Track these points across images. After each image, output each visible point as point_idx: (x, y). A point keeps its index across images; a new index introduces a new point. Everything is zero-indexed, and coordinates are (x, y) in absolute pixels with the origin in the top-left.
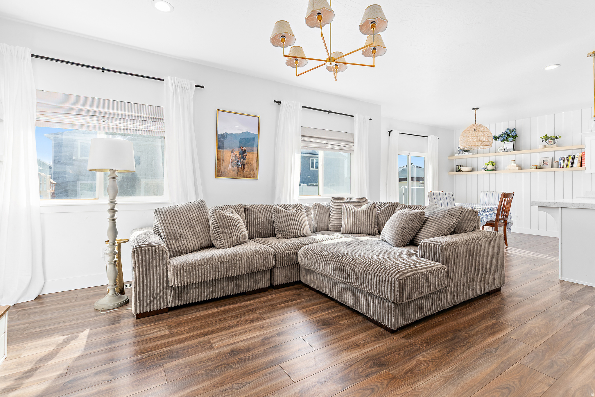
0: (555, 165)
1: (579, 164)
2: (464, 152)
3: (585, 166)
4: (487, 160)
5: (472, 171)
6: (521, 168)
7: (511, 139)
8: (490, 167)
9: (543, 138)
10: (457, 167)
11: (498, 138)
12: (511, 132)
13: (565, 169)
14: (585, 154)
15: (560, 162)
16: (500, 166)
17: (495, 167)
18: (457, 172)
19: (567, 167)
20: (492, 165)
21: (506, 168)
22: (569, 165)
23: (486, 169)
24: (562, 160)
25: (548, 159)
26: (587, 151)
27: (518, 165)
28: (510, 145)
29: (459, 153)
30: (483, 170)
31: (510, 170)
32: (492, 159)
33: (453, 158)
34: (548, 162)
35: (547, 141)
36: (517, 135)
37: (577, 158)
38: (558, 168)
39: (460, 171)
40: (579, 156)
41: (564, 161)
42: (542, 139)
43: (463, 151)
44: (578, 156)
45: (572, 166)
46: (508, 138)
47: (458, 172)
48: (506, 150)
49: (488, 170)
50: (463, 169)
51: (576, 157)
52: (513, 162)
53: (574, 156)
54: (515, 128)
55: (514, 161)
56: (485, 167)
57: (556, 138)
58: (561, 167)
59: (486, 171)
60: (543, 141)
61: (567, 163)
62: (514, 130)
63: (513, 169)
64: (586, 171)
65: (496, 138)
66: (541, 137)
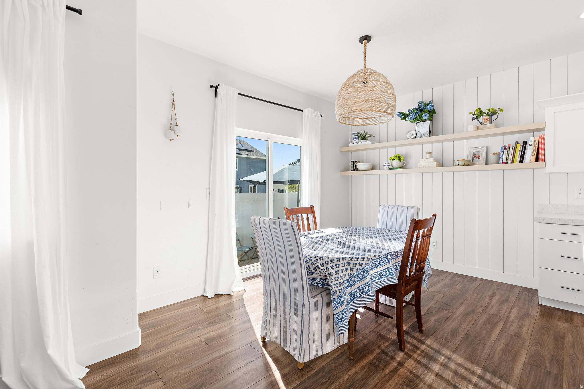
0: (493, 158)
1: (534, 157)
2: (362, 140)
3: (544, 160)
4: (392, 152)
5: (372, 169)
6: (440, 164)
7: (426, 116)
8: (396, 163)
9: (473, 113)
10: (352, 163)
11: (408, 116)
12: (426, 105)
13: (509, 165)
14: (544, 138)
15: (502, 153)
16: (411, 163)
17: (404, 163)
18: (351, 171)
19: (512, 162)
20: (398, 161)
21: (419, 164)
22: (517, 158)
23: (391, 167)
24: (506, 151)
25: (481, 150)
26: (548, 134)
27: (435, 161)
28: (424, 127)
29: (354, 141)
30: (386, 169)
31: (424, 167)
32: (400, 151)
33: (346, 149)
34: (481, 154)
35: (480, 119)
36: (434, 110)
37: (532, 147)
38: (499, 163)
39: (355, 169)
40: (534, 143)
41: (508, 152)
42: (473, 116)
43: (360, 139)
44: (532, 143)
45: (522, 161)
46: (422, 115)
47: (353, 171)
48: (418, 136)
49: (393, 169)
50: (360, 166)
51: (528, 144)
52: (428, 155)
53: (525, 143)
54: (431, 100)
55: (430, 153)
56: (390, 163)
57: (495, 113)
58: (503, 163)
59: (390, 169)
60: (473, 119)
61: (514, 156)
62: (430, 102)
63: (429, 167)
64: (548, 170)
65: (404, 116)
66: (471, 113)
